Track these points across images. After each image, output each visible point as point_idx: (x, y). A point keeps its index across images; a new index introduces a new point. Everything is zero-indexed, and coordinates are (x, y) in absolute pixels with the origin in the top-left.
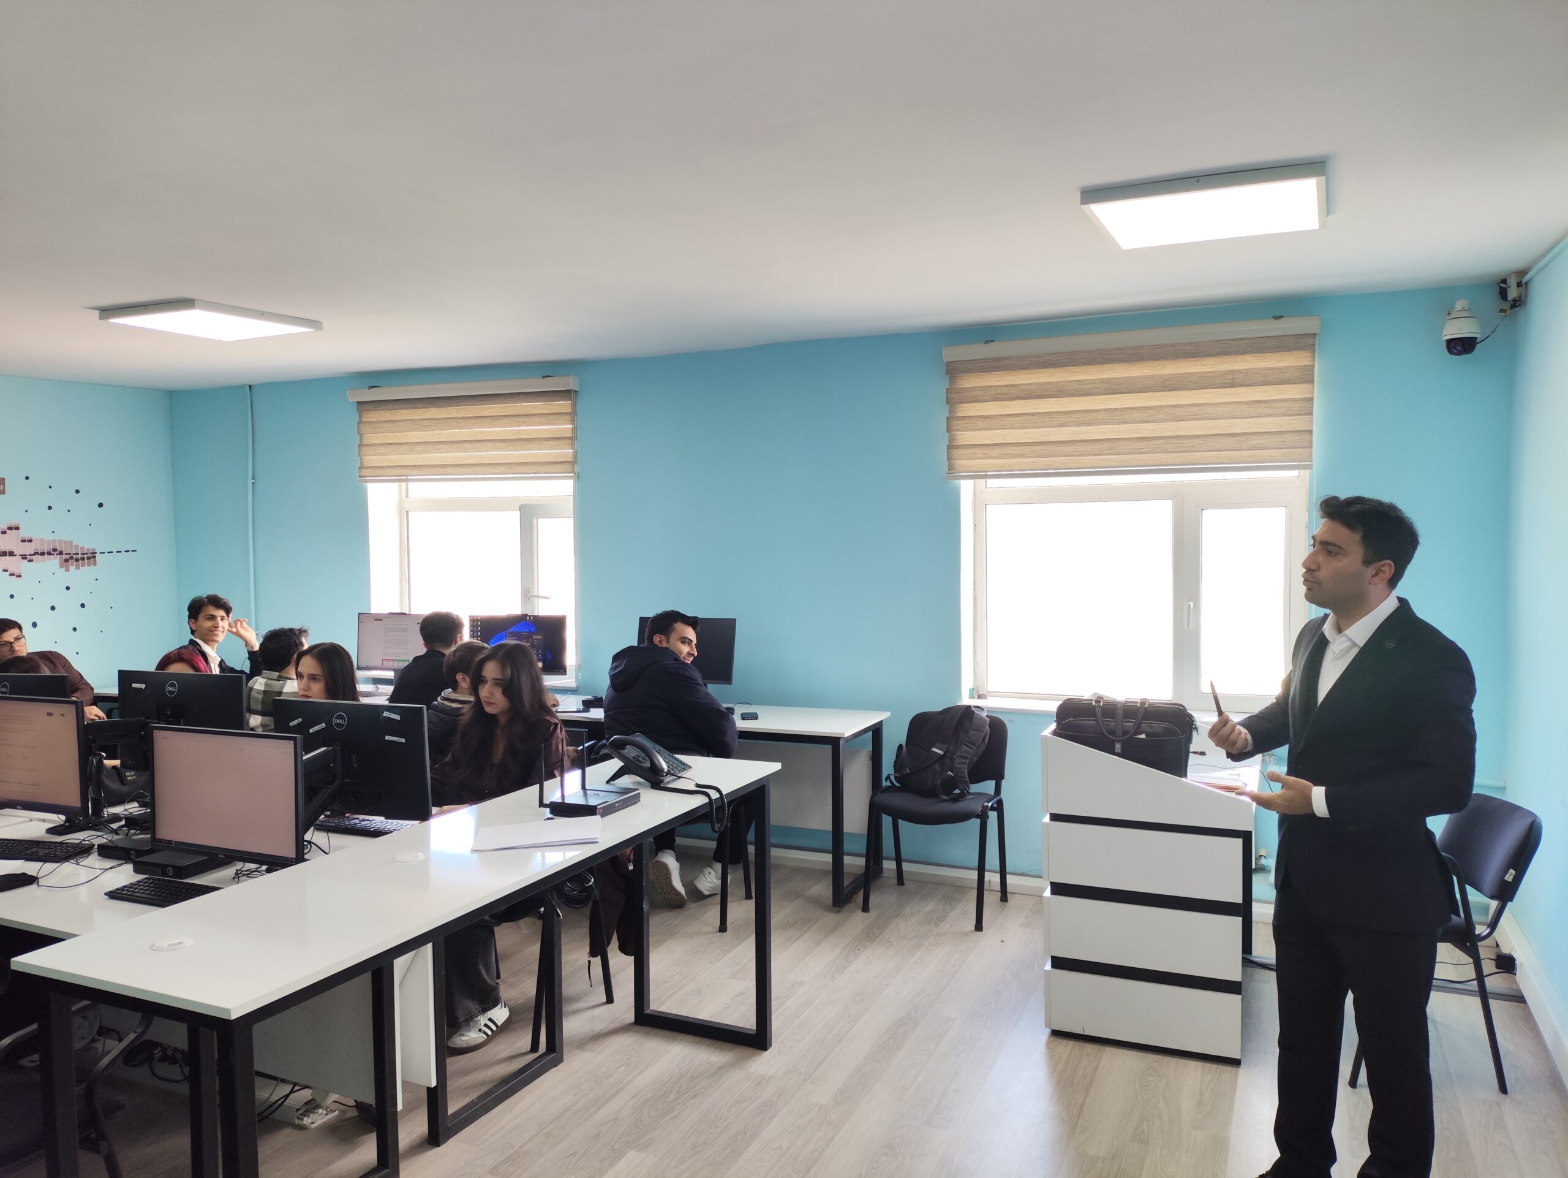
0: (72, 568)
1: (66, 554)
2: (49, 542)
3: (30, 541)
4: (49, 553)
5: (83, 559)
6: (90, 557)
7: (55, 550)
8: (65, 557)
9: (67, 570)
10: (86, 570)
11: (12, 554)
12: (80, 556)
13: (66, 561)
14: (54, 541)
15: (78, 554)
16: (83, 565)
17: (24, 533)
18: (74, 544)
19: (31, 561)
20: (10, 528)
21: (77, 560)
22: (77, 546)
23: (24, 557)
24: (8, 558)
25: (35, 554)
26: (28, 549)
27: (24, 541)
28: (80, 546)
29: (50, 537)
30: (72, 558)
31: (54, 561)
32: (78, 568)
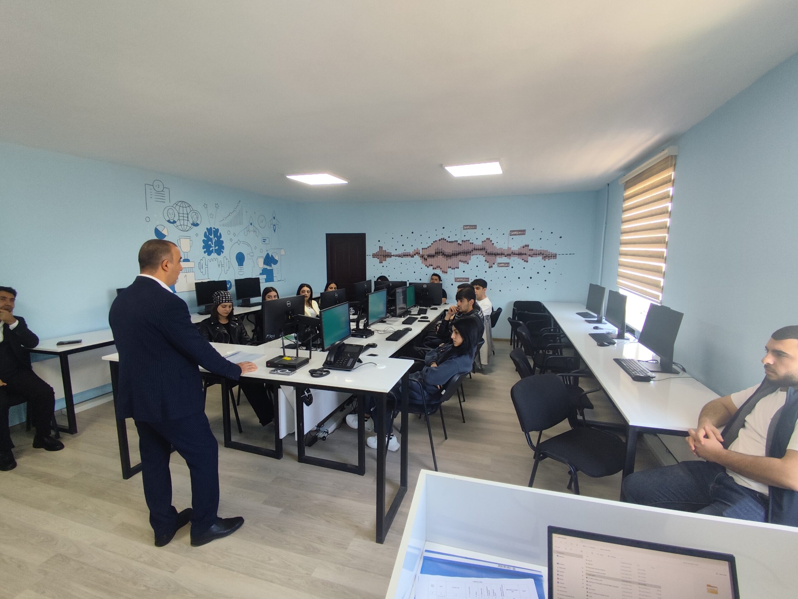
0: (547, 260)
1: (545, 255)
2: (539, 250)
3: (532, 250)
4: (539, 254)
5: (551, 257)
6: (554, 256)
7: (541, 253)
8: (544, 256)
9: (545, 260)
10: (552, 261)
11: (525, 254)
12: (550, 256)
13: (545, 257)
14: (541, 250)
15: (549, 255)
16: (551, 259)
17: (530, 247)
18: (548, 251)
19: (532, 257)
20: (526, 246)
21: (549, 257)
22: (549, 252)
23: (530, 255)
24: (524, 256)
25: (534, 254)
26: (531, 253)
27: (530, 250)
28: (551, 252)
29: (539, 249)
30: (547, 256)
31: (540, 258)
32: (549, 260)
